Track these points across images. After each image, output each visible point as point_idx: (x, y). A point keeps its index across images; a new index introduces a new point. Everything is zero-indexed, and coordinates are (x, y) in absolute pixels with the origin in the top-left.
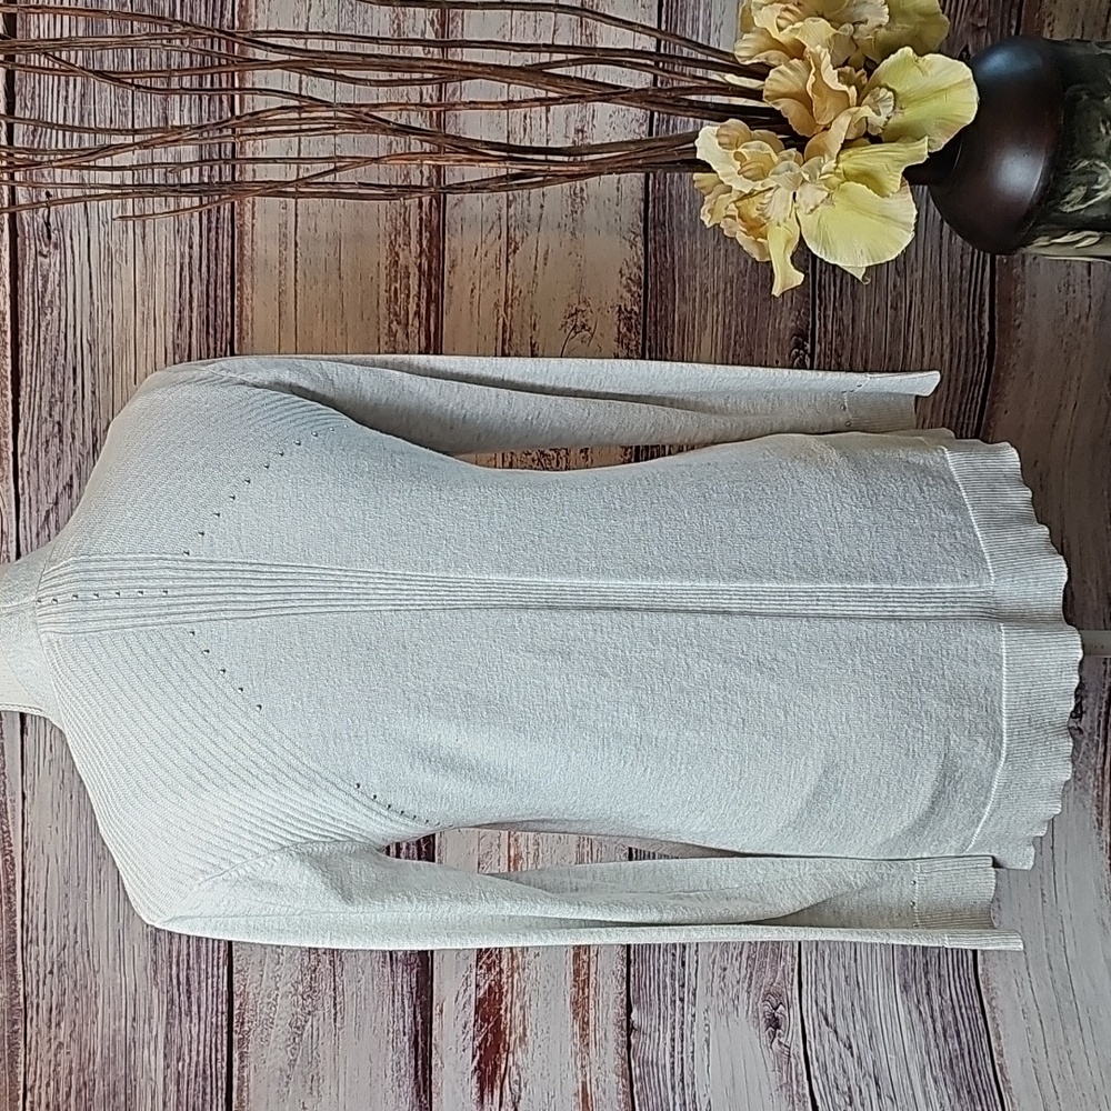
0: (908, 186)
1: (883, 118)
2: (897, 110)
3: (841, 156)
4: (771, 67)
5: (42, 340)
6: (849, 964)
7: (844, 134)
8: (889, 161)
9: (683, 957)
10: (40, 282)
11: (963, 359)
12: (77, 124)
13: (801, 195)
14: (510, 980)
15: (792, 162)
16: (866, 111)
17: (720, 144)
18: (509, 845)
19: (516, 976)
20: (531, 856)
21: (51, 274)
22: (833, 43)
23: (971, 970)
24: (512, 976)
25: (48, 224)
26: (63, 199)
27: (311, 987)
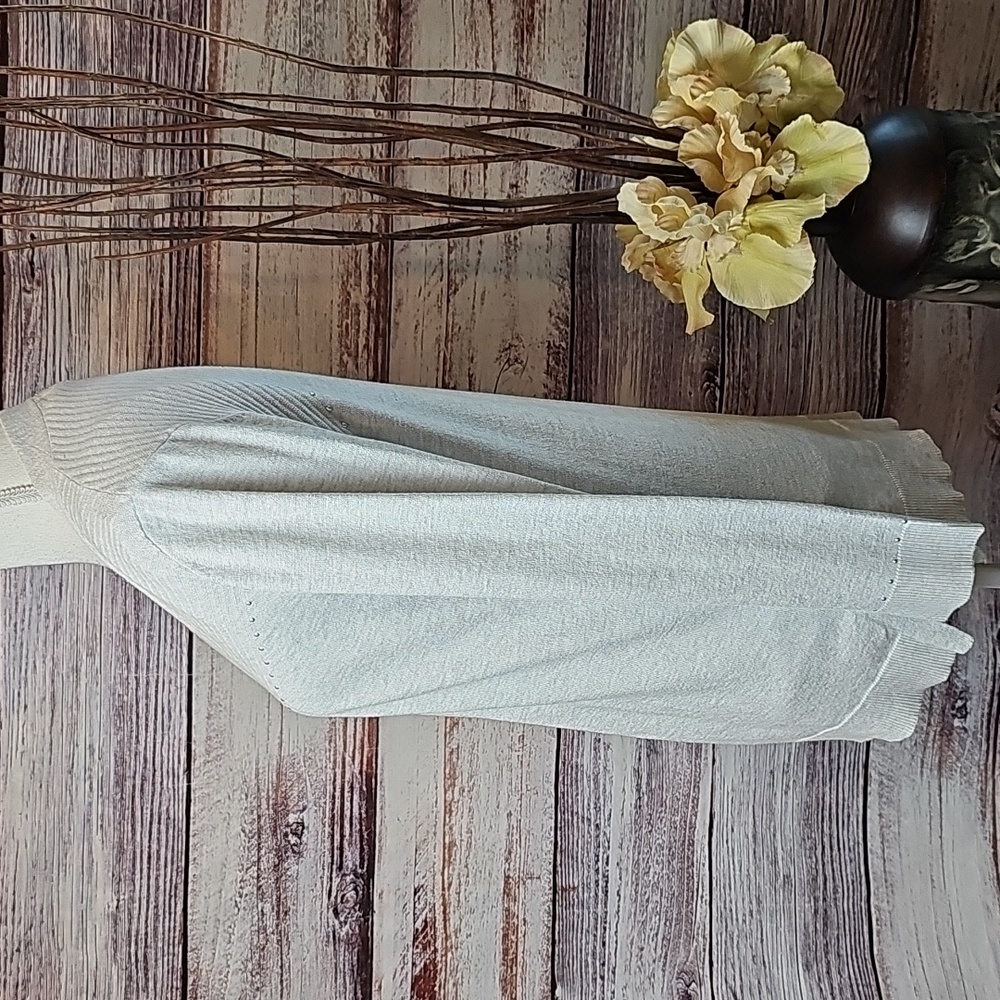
0: (808, 238)
1: (785, 177)
2: (798, 170)
3: (748, 211)
4: (685, 131)
5: (24, 368)
6: (756, 944)
7: (750, 191)
8: (791, 216)
9: (604, 937)
10: (23, 315)
11: (857, 392)
12: (60, 174)
13: (712, 245)
14: (444, 958)
15: (704, 215)
16: (770, 170)
17: (639, 199)
18: (444, 833)
19: (449, 955)
20: (464, 843)
21: (34, 308)
22: (740, 111)
23: (867, 951)
24: (446, 955)
25: (32, 263)
26: (46, 240)
27: (259, 964)
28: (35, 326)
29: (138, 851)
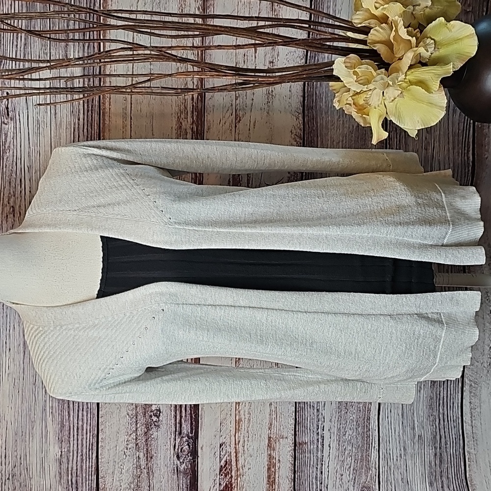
0: (443, 88)
1: (429, 54)
2: (436, 49)
3: (407, 73)
4: (371, 28)
5: (4, 166)
6: (403, 472)
7: (410, 61)
8: (433, 75)
9: (322, 469)
10: (3, 137)
11: (459, 174)
12: (22, 58)
13: (387, 93)
14: (236, 481)
15: (383, 76)
16: (421, 50)
17: (346, 67)
18: (236, 414)
19: (239, 479)
20: (247, 420)
21: (9, 133)
22: (403, 15)
23: (463, 475)
24: (237, 479)
25: (7, 108)
26: (15, 95)
27: (137, 485)
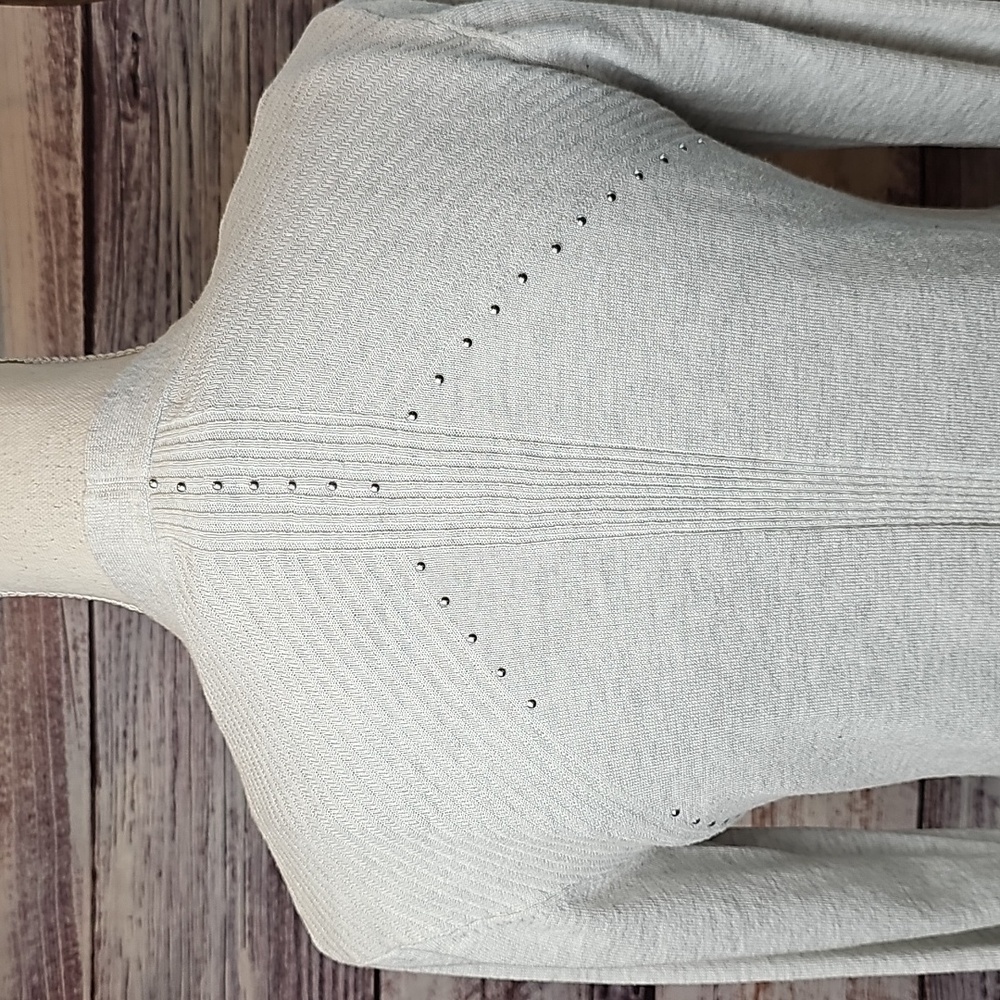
28: (140, 172)
29: (305, 972)
